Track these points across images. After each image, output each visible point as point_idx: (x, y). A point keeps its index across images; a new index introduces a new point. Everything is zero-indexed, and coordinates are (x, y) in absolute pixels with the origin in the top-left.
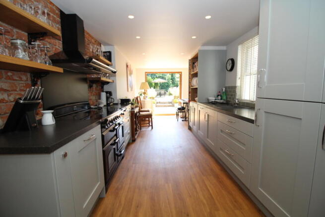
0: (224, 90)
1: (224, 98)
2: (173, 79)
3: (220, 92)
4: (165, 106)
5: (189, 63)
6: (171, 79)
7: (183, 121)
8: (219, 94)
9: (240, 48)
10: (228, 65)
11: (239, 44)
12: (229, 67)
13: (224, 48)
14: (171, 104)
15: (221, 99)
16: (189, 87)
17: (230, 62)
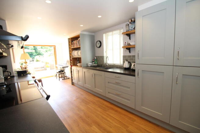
0: (95, 59)
1: (96, 63)
2: (35, 49)
3: (93, 60)
4: (39, 71)
5: (69, 41)
6: (34, 49)
7: (63, 80)
8: (93, 61)
9: (104, 35)
10: (97, 44)
11: (104, 33)
12: (98, 46)
13: (93, 34)
14: (43, 69)
15: (95, 64)
16: (70, 57)
17: (99, 42)
